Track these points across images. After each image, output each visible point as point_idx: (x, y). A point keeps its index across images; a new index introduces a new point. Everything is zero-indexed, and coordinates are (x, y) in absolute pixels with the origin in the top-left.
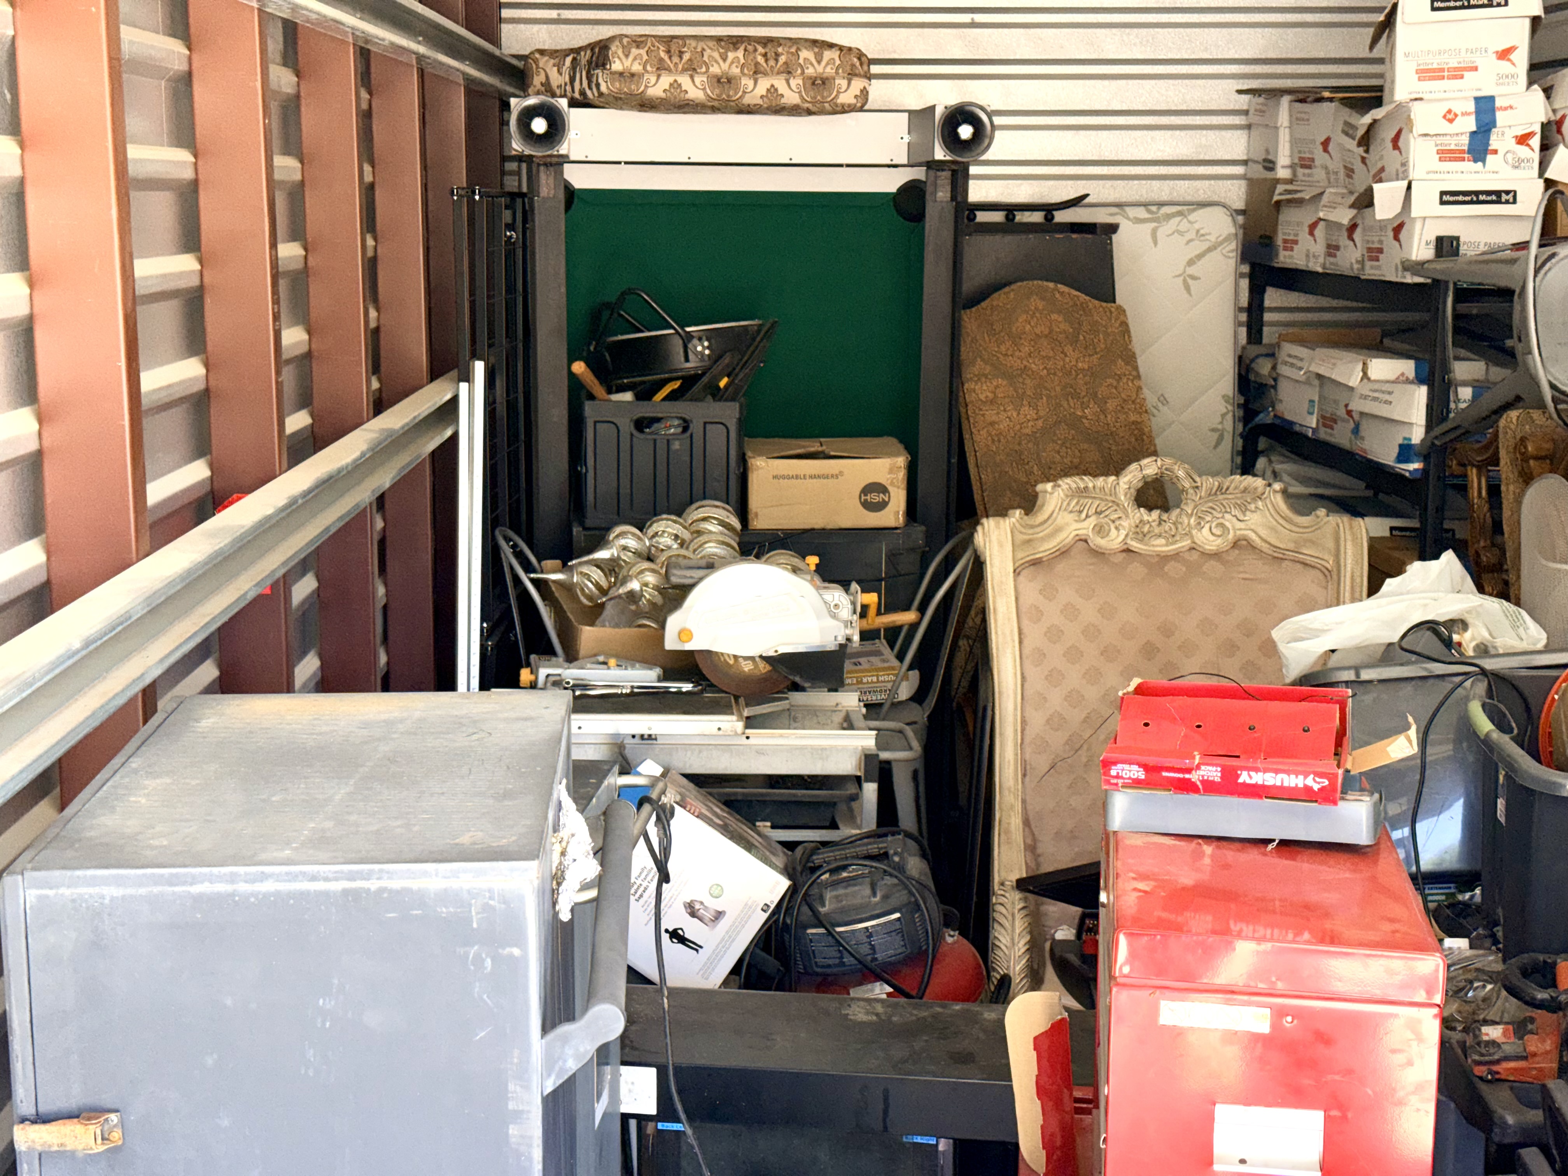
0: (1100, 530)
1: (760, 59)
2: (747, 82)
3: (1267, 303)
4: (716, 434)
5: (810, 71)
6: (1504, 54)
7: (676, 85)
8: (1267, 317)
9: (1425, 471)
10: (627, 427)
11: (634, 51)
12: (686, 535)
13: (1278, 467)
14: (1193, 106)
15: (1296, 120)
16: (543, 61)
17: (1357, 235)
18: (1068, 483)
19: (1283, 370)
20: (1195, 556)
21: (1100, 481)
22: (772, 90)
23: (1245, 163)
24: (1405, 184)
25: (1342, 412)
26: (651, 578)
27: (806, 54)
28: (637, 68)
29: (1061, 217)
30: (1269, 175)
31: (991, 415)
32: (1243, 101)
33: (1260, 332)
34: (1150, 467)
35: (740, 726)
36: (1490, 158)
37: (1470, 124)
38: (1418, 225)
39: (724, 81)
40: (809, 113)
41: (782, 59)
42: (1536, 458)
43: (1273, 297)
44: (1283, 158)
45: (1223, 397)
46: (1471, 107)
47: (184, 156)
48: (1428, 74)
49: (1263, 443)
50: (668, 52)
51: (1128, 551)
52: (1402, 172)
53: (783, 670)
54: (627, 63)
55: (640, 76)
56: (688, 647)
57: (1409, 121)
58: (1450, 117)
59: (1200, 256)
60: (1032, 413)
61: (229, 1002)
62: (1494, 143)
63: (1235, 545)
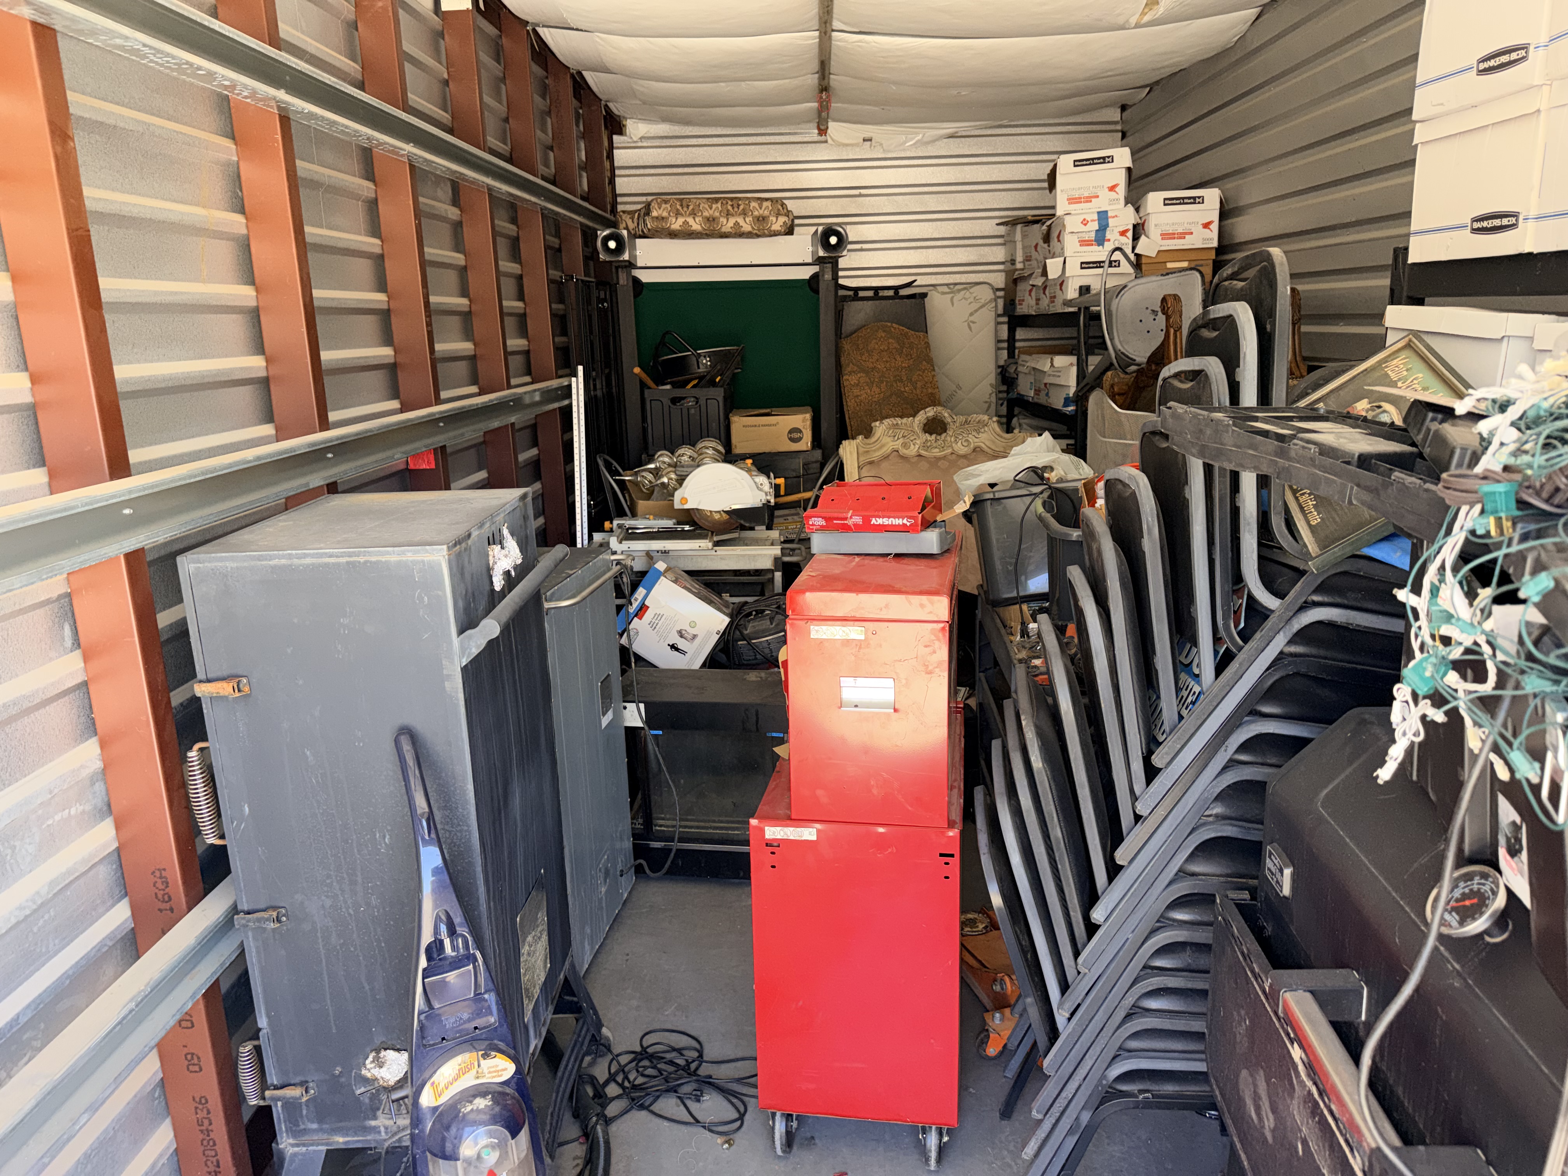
0: (905, 445)
1: (730, 208)
2: (723, 220)
3: (1017, 337)
4: (712, 404)
5: (756, 213)
6: (1112, 188)
7: (686, 223)
8: (1018, 344)
9: (1076, 410)
10: (666, 402)
11: (664, 206)
12: (695, 455)
13: (1022, 421)
14: (976, 234)
15: (1024, 236)
16: (624, 216)
17: (1047, 292)
18: (887, 422)
19: (1020, 369)
20: (954, 456)
21: (905, 420)
22: (737, 224)
23: (1003, 263)
24: (1062, 259)
25: (1043, 386)
26: (673, 476)
27: (754, 204)
28: (665, 214)
29: (903, 292)
30: (1013, 267)
31: (856, 392)
32: (1002, 230)
33: (1014, 352)
34: (930, 412)
35: (710, 545)
36: (1106, 243)
37: (1095, 226)
38: (1070, 281)
39: (711, 220)
40: (758, 236)
41: (741, 207)
42: (1119, 394)
43: (1020, 333)
44: (1019, 258)
45: (991, 385)
46: (1096, 217)
47: (377, 241)
48: (1072, 200)
49: (1017, 410)
50: (681, 205)
51: (920, 456)
52: (1062, 254)
53: (734, 517)
54: (660, 212)
55: (667, 218)
56: (686, 507)
57: (1064, 226)
58: (1085, 223)
59: (976, 311)
60: (877, 390)
61: (296, 621)
62: (1108, 236)
63: (974, 450)
